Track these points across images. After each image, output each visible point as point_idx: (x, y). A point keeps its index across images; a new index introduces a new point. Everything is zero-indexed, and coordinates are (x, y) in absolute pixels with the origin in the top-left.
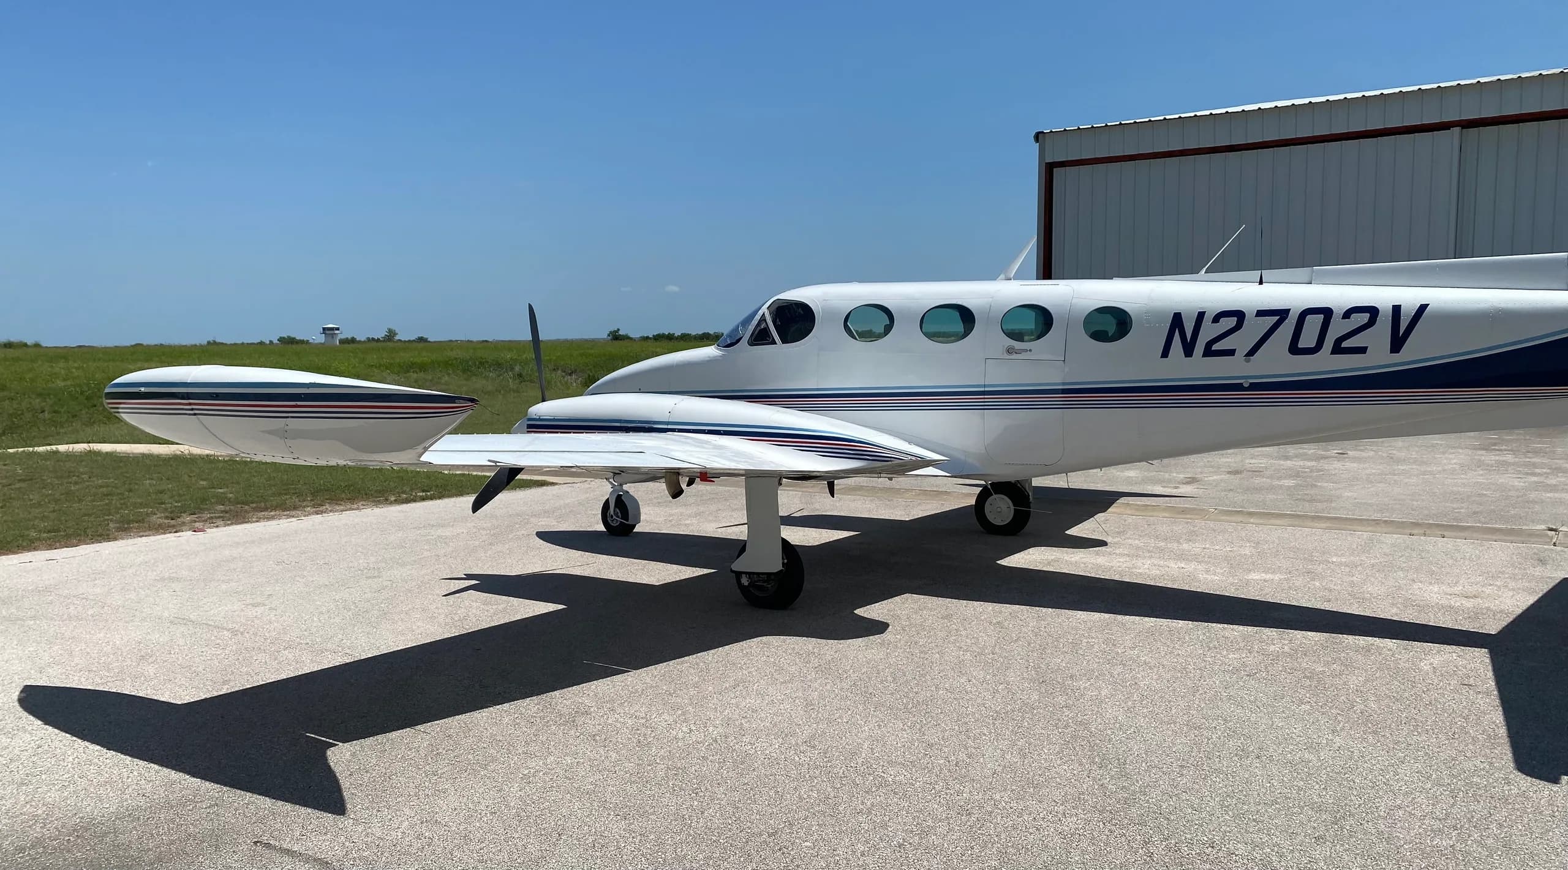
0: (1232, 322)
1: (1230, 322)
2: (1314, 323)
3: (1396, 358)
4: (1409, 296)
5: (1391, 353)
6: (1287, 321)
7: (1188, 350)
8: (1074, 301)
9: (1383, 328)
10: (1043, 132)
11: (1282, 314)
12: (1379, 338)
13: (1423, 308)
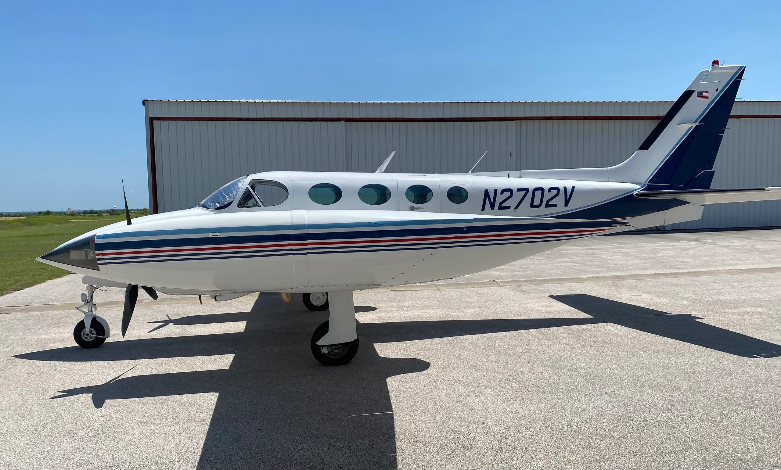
0: (508, 194)
1: (507, 194)
2: (538, 193)
3: (567, 208)
4: (569, 183)
5: (565, 206)
6: (529, 193)
7: (492, 208)
8: (440, 183)
9: (562, 197)
10: (147, 100)
11: (527, 190)
12: (560, 200)
13: (573, 188)
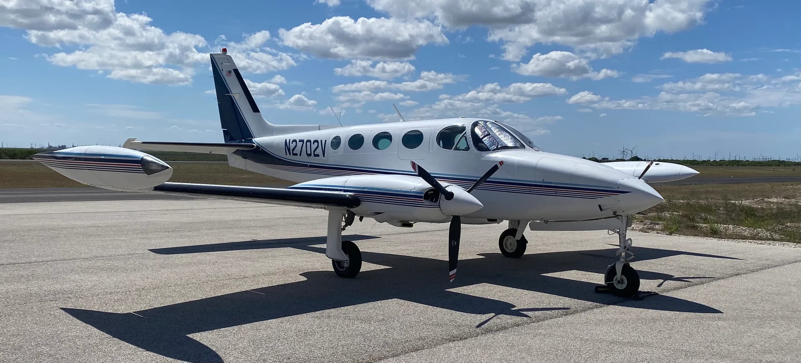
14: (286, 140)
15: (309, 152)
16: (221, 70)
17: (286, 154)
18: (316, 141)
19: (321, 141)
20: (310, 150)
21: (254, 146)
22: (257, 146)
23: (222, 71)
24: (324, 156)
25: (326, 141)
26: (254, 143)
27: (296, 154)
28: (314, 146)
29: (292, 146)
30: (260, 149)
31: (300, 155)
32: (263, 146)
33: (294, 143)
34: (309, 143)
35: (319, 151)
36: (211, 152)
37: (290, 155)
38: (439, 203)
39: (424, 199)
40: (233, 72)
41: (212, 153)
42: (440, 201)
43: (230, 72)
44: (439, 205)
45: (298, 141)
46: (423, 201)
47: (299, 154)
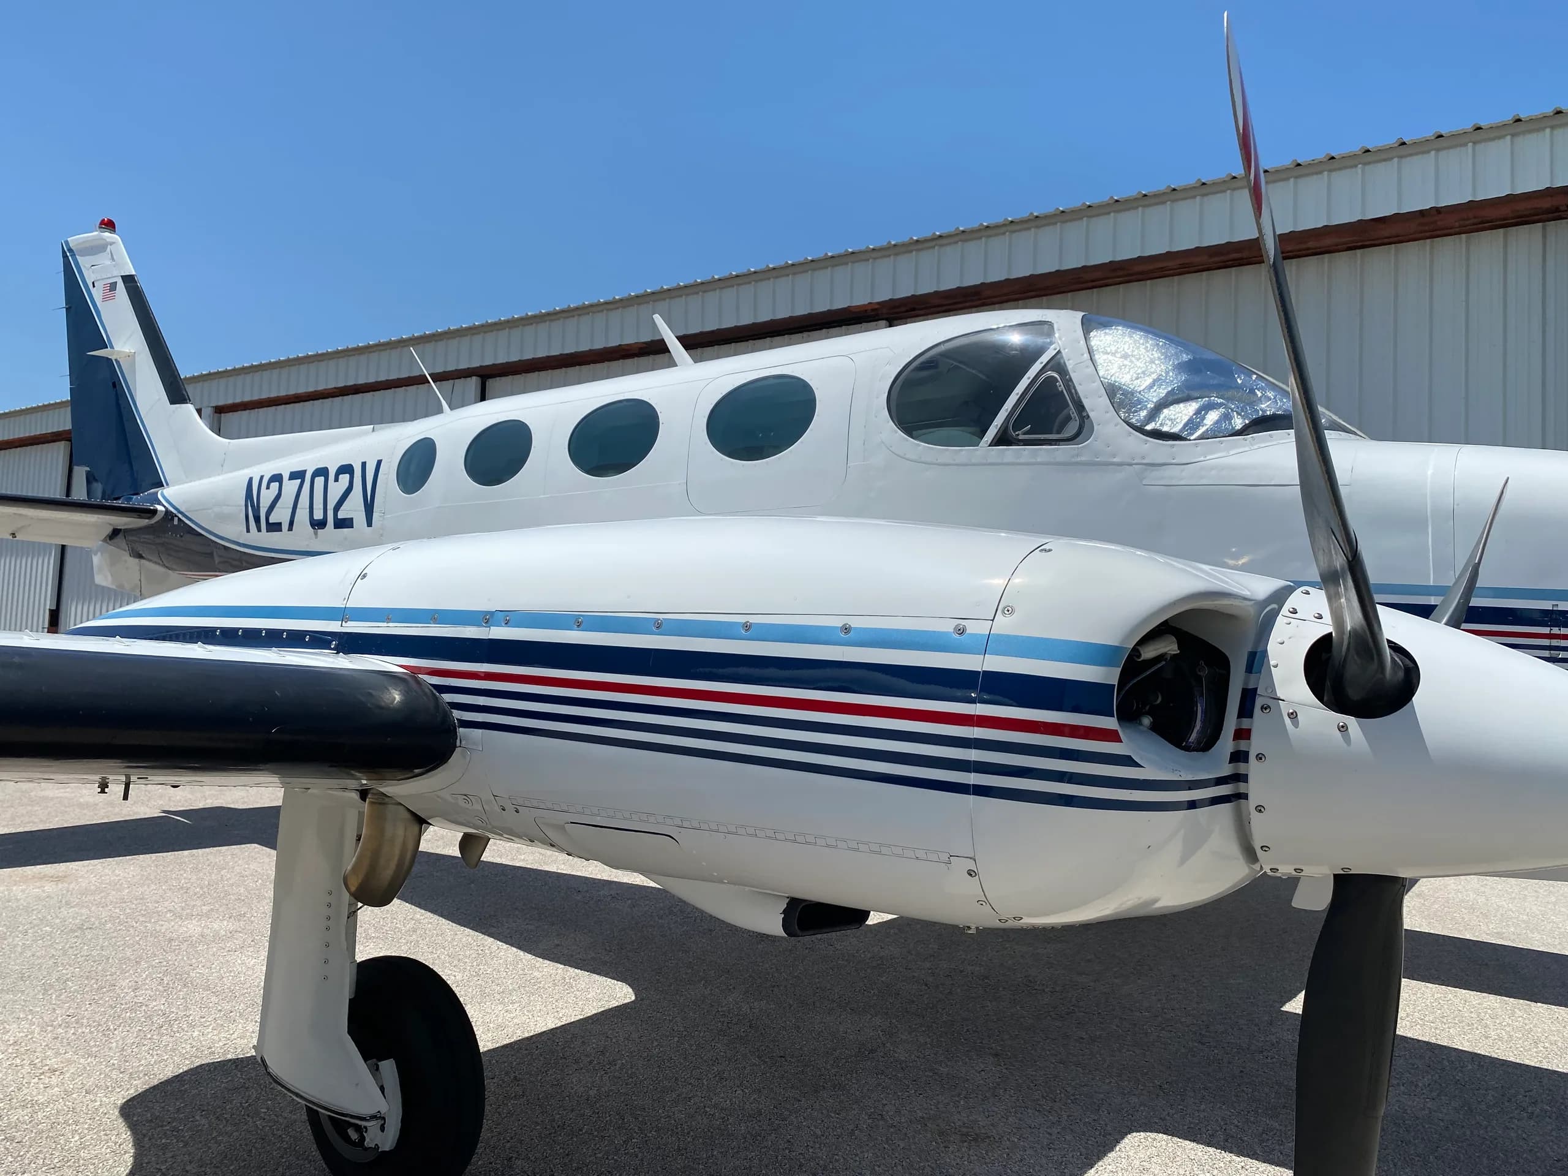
14: (251, 480)
15: (318, 515)
16: (91, 286)
17: (248, 531)
18: (347, 469)
19: (364, 464)
20: (321, 506)
21: (155, 511)
22: (167, 512)
23: (94, 286)
24: (369, 524)
25: (379, 462)
26: (160, 503)
27: (275, 527)
28: (336, 489)
29: (267, 496)
30: (176, 519)
31: (290, 528)
32: (182, 510)
33: (275, 486)
34: (319, 481)
35: (354, 508)
36: (14, 535)
37: (259, 530)
38: (1240, 756)
39: (1120, 719)
40: (121, 285)
41: (19, 537)
42: (1242, 734)
43: (113, 287)
44: (1238, 778)
45: (286, 476)
46: (1110, 736)
47: (285, 527)
